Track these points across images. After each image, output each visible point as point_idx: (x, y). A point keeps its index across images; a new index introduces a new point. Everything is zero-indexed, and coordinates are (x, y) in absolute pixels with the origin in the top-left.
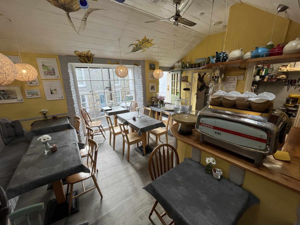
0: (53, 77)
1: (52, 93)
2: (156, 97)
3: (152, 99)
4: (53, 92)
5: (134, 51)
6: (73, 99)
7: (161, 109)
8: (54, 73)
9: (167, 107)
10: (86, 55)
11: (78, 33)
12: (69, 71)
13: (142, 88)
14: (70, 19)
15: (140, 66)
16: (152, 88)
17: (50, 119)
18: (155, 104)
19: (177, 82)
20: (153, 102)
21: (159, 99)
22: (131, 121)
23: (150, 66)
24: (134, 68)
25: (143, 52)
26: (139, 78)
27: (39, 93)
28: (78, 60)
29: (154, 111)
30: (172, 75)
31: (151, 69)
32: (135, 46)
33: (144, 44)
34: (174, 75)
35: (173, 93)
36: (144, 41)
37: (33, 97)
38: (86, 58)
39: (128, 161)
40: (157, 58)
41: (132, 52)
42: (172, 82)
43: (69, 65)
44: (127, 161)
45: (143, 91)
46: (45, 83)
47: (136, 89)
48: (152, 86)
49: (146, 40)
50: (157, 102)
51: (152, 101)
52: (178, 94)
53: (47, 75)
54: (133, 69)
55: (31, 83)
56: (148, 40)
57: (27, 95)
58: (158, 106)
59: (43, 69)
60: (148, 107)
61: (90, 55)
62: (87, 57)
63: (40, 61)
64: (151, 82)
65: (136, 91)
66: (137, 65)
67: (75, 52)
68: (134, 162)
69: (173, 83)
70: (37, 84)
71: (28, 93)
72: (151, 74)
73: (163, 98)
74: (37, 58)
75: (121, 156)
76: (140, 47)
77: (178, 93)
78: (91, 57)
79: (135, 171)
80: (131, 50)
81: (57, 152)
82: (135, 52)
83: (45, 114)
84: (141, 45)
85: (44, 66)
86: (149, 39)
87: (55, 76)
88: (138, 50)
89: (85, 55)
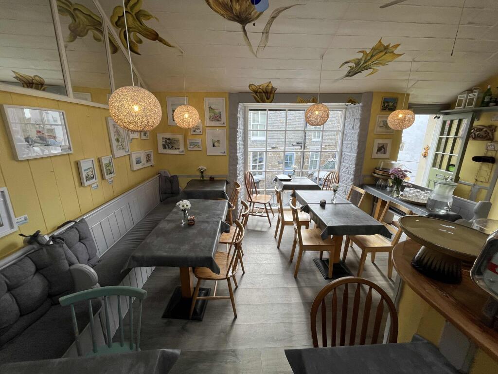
0: (218, 124)
1: (214, 146)
2: (386, 169)
3: (375, 173)
4: (216, 144)
5: (350, 74)
6: (237, 156)
7: (392, 196)
8: (220, 117)
9: (409, 193)
10: (265, 90)
11: (256, 56)
12: (238, 115)
13: (356, 148)
14: (246, 35)
15: (361, 104)
16: (381, 149)
17: (207, 180)
18: (381, 182)
19: (455, 140)
20: (378, 179)
21: (392, 174)
22: (316, 209)
23: (384, 103)
24: (346, 109)
25: (372, 73)
26: (353, 127)
27: (200, 144)
28: (253, 98)
29: (375, 197)
30: (444, 123)
31: (385, 109)
32: (353, 65)
33: (375, 58)
34: (448, 123)
35: (438, 164)
36: (377, 51)
37: (195, 149)
38: (264, 94)
39: (295, 277)
40: (404, 85)
41: (347, 76)
42: (440, 139)
43: (240, 106)
44: (293, 276)
45: (358, 154)
46: (208, 131)
47: (344, 150)
48: (380, 146)
49: (382, 48)
50: (386, 180)
51: (374, 176)
52: (451, 168)
53: (212, 121)
54: (344, 111)
55: (194, 131)
56: (386, 48)
57: (189, 146)
58: (386, 187)
59: (209, 112)
60: (362, 187)
61: (270, 90)
62: (266, 92)
63: (207, 102)
64: (380, 136)
65: (343, 153)
66: (354, 102)
67: (249, 87)
68: (304, 284)
69: (444, 141)
70: (200, 132)
71: (190, 143)
72: (385, 119)
73: (403, 174)
74: (204, 98)
75: (287, 264)
76: (365, 65)
77: (453, 165)
78: (271, 92)
79: (301, 301)
80: (345, 73)
81: (193, 227)
82: (352, 76)
83: (202, 172)
84: (369, 60)
85: (211, 109)
86: (388, 46)
87: (220, 122)
88: (360, 72)
89: (262, 90)
